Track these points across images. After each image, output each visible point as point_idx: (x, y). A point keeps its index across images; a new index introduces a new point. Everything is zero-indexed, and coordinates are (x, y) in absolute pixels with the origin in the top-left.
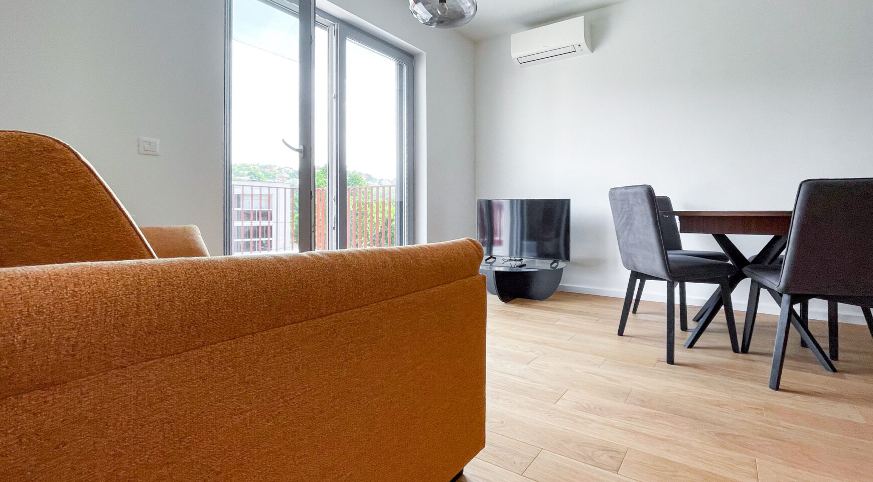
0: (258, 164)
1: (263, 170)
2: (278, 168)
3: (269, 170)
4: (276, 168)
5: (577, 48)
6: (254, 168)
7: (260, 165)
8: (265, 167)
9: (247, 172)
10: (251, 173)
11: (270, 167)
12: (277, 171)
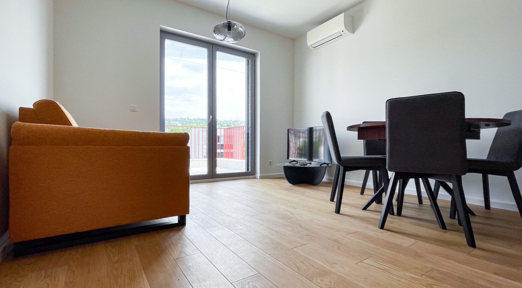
0: (231, 120)
1: (233, 123)
2: (240, 122)
3: (237, 123)
4: (239, 122)
5: (342, 33)
6: (230, 122)
7: (233, 120)
8: (235, 121)
9: (226, 125)
10: (228, 125)
11: (237, 121)
12: (240, 124)
